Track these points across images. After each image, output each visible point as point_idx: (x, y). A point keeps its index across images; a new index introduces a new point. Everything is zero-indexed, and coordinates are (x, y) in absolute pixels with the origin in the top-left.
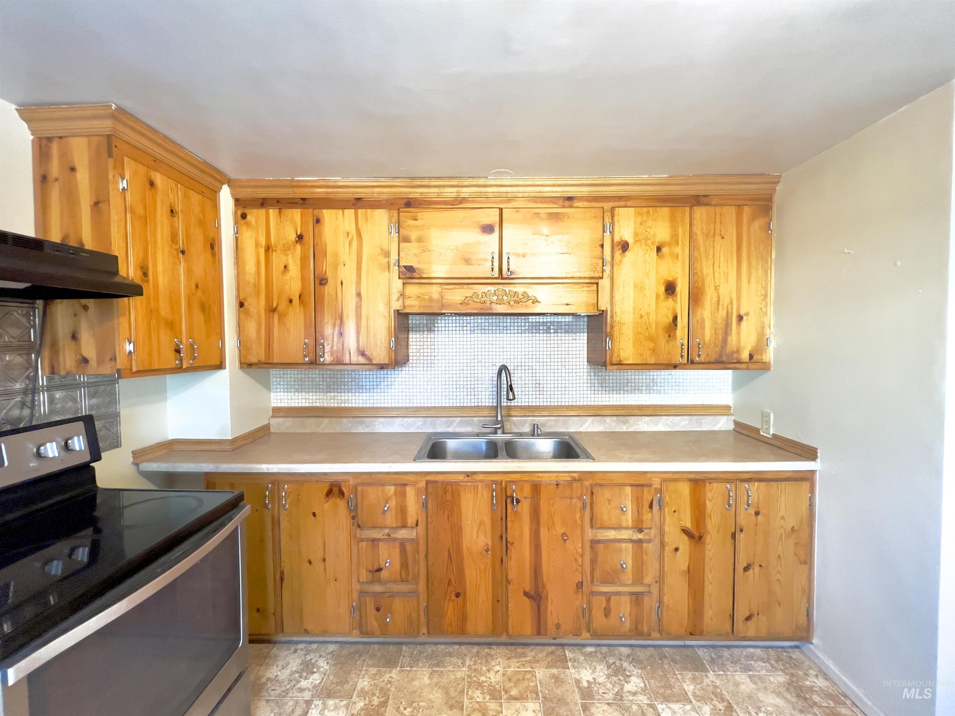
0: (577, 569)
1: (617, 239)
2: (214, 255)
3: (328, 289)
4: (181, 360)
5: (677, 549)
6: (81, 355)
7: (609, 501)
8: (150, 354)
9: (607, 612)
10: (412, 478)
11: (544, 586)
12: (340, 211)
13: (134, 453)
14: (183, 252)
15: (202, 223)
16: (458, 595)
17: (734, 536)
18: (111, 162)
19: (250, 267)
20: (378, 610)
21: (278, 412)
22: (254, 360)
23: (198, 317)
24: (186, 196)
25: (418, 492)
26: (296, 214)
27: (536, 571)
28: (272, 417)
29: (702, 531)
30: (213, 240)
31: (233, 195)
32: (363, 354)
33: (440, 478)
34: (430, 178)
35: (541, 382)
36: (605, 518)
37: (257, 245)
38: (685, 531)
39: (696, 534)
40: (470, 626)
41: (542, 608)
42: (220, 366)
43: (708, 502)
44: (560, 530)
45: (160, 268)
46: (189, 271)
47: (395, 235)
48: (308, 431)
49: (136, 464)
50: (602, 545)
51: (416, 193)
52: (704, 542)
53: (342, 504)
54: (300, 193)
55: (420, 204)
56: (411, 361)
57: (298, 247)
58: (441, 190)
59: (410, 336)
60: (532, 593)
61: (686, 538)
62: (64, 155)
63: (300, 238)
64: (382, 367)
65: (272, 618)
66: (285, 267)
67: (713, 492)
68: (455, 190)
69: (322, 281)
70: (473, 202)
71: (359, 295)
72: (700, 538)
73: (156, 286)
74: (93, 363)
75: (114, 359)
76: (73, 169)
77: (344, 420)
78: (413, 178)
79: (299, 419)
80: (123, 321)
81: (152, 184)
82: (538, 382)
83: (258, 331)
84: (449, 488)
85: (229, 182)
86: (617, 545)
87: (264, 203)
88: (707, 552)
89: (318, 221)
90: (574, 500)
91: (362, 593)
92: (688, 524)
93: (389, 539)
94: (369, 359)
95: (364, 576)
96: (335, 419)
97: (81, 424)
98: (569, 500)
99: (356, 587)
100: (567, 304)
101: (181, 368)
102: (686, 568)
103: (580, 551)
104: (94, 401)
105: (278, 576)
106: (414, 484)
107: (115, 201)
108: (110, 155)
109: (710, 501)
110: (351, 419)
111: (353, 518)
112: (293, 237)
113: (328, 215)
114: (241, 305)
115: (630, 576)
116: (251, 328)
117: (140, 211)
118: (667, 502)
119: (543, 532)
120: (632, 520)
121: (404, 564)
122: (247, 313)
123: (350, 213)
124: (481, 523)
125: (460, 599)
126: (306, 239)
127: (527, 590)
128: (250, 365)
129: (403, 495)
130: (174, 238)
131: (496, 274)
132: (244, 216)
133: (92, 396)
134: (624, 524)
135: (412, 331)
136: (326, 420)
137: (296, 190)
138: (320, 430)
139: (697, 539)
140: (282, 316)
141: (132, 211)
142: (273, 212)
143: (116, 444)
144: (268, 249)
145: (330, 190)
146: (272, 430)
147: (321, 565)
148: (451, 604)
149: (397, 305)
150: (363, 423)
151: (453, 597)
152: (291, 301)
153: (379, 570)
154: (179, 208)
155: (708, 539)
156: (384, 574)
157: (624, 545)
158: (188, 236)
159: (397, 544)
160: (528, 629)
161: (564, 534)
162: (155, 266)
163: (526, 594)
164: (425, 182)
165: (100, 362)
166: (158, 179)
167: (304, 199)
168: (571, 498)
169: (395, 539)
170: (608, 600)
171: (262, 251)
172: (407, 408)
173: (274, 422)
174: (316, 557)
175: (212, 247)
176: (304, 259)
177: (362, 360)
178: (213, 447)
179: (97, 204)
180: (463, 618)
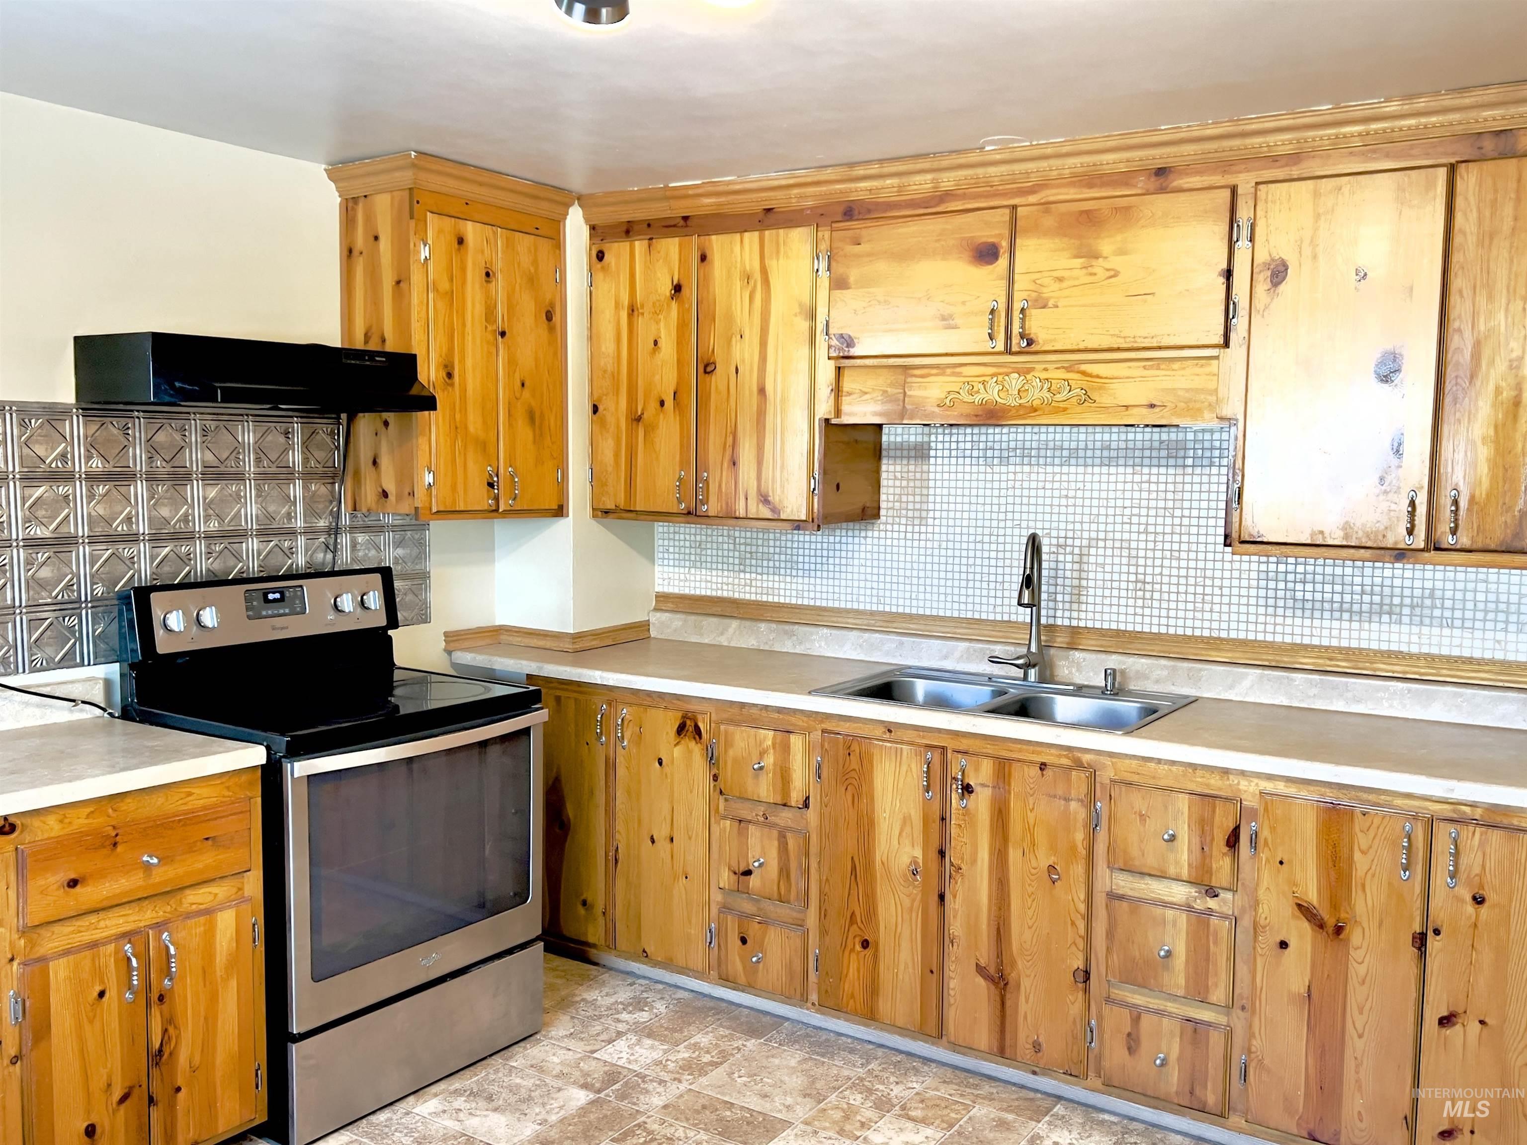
0: (1074, 943)
1: (1262, 256)
2: (552, 329)
3: (717, 380)
4: (497, 499)
5: (1284, 945)
6: (381, 487)
7: (1142, 817)
8: (454, 488)
9: (1132, 1043)
10: (800, 722)
11: (1013, 963)
12: (738, 236)
13: (446, 634)
14: (503, 334)
15: (532, 281)
16: (865, 944)
17: (1420, 941)
18: (412, 223)
19: (608, 346)
20: (744, 941)
21: (665, 602)
22: (610, 505)
23: (525, 433)
24: (509, 245)
25: (809, 750)
26: (671, 246)
27: (998, 930)
28: (656, 609)
29: (1343, 915)
30: (552, 305)
31: (587, 220)
32: (765, 499)
33: (844, 728)
34: (881, 161)
35: (1149, 579)
36: (1134, 852)
37: (617, 305)
38: (1305, 910)
39: (1330, 922)
40: (884, 1006)
41: (1008, 1003)
42: (560, 511)
43: (1357, 856)
44: (1044, 860)
45: (469, 362)
46: (512, 362)
47: (824, 274)
48: (706, 641)
49: (449, 652)
50: (1125, 905)
51: (861, 190)
52: (1347, 941)
53: (696, 750)
54: (680, 209)
55: (869, 211)
56: (883, 519)
57: (674, 305)
58: (905, 180)
59: (884, 468)
60: (992, 970)
61: (1305, 926)
62: (370, 219)
63: (678, 288)
64: (798, 525)
65: (601, 921)
66: (656, 343)
67: (1371, 833)
68: (929, 177)
69: (708, 368)
70: (964, 197)
71: (762, 391)
72: (1339, 930)
73: (464, 390)
74: (392, 498)
75: (412, 494)
76: (376, 238)
77: (763, 626)
78: (851, 165)
79: (693, 618)
80: (422, 441)
81: (461, 241)
82: (1141, 577)
83: (617, 455)
84: (855, 747)
85: (581, 199)
86: (1159, 911)
87: (628, 230)
88: (1353, 965)
89: (703, 258)
90: (1073, 805)
91: (725, 908)
92: (1312, 896)
93: (766, 823)
94: (774, 510)
95: (725, 878)
96: (748, 623)
97: (378, 577)
98: (1063, 802)
99: (717, 897)
100: (1152, 406)
101: (497, 510)
102: (1303, 990)
103: (1082, 907)
104: (400, 552)
105: (611, 854)
106: (805, 731)
107: (416, 277)
108: (412, 217)
109: (1363, 852)
110: (774, 626)
111: (715, 778)
112: (666, 289)
113: (717, 244)
114: (595, 409)
115: (1182, 981)
116: (607, 448)
117: (445, 285)
118: (1266, 840)
119: (1014, 855)
120: (1189, 865)
121: (784, 871)
122: (603, 424)
123: (751, 238)
124: (906, 820)
125: (869, 952)
126: (685, 291)
127: (983, 963)
128: (606, 512)
129: (785, 749)
130: (490, 314)
131: (1000, 347)
132: (600, 256)
133: (398, 544)
134: (1172, 871)
135: (889, 457)
136: (735, 624)
137: (675, 204)
138: (723, 641)
139: (1331, 930)
140: (650, 430)
141: (436, 290)
142: (639, 246)
143: (424, 618)
144: (632, 310)
145: (722, 199)
146: (653, 633)
147: (668, 845)
148: (854, 956)
149: (824, 409)
150: (792, 634)
151: (858, 947)
152: (662, 403)
153: (748, 873)
154: (499, 266)
155: (1355, 937)
156: (754, 881)
157: (1170, 913)
158: (511, 307)
159: (775, 833)
160: (984, 1038)
161: (1052, 868)
162: (462, 360)
163: (981, 970)
164: (874, 169)
165: (399, 498)
166: (470, 230)
167: (686, 218)
168: (1067, 800)
169: (772, 826)
170: (1136, 1020)
171: (624, 315)
172: (872, 613)
173: (655, 618)
174: (661, 833)
175: (549, 317)
176: (682, 326)
177: (766, 513)
178: (548, 643)
179: (398, 282)
180: (873, 990)
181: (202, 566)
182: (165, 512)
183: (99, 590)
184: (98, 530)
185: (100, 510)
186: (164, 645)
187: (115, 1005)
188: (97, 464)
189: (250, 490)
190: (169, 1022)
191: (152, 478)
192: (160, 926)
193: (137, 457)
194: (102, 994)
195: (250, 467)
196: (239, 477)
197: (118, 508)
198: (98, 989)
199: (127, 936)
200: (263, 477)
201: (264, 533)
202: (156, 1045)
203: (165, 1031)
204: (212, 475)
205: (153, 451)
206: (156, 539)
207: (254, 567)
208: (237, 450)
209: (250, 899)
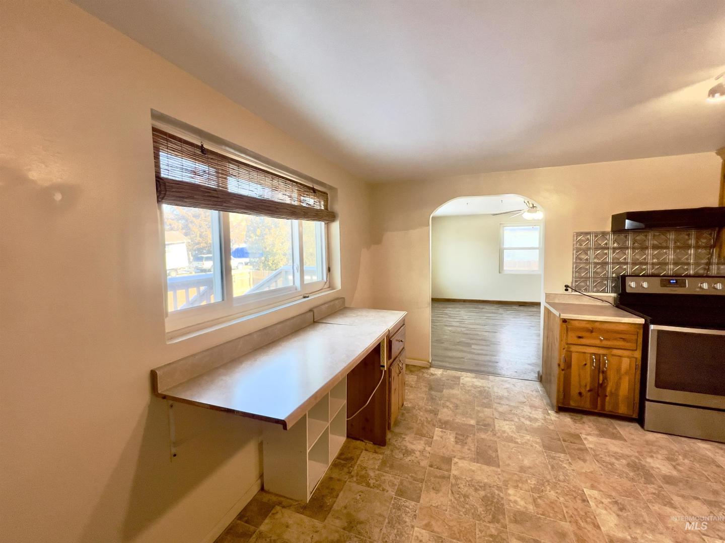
181: (650, 272)
182: (637, 257)
183: (614, 275)
184: (615, 261)
185: (616, 256)
186: (628, 290)
187: (589, 369)
188: (616, 245)
189: (671, 252)
190: (605, 378)
191: (634, 248)
192: (604, 355)
193: (629, 243)
194: (585, 364)
195: (672, 245)
196: (667, 248)
197: (622, 256)
198: (584, 363)
199: (594, 354)
200: (676, 248)
201: (676, 264)
202: (601, 382)
203: (603, 380)
204: (655, 247)
205: (634, 242)
206: (634, 264)
207: (671, 273)
208: (667, 240)
209: (636, 358)
